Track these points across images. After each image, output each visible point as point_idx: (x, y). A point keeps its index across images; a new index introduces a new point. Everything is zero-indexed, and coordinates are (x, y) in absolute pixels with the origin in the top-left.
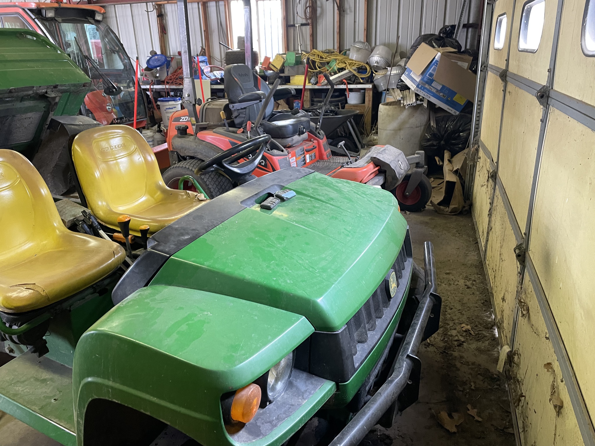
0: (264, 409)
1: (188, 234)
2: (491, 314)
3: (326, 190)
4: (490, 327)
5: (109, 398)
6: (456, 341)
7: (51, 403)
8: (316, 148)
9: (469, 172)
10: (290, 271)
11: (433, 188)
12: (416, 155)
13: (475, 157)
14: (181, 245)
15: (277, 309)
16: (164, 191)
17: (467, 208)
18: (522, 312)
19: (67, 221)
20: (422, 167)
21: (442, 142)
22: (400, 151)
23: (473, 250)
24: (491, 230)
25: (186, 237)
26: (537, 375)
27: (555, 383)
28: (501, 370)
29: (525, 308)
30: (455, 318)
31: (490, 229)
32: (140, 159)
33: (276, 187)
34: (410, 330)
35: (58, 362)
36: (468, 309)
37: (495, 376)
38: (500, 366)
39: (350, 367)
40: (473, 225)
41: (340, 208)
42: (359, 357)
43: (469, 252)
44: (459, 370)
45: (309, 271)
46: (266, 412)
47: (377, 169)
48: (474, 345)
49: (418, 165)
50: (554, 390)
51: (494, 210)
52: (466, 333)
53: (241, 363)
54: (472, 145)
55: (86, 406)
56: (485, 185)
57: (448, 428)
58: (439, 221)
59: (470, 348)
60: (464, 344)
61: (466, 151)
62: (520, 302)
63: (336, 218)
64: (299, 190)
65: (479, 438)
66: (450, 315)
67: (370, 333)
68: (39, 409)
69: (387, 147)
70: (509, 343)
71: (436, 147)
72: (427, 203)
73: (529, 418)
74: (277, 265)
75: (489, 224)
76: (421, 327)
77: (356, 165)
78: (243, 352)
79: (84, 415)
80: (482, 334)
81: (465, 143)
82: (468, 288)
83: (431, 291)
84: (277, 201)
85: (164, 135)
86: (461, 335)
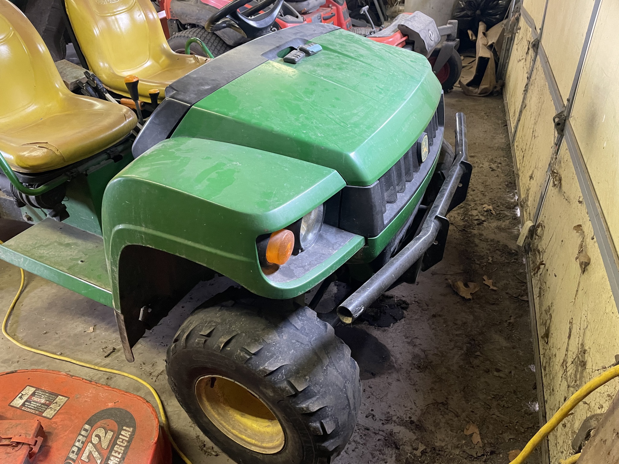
0: (296, 256)
1: (208, 84)
2: (514, 195)
3: (354, 47)
4: (512, 207)
5: (143, 243)
6: (477, 220)
7: (78, 264)
8: (334, 15)
9: (505, 46)
10: (320, 125)
11: (464, 67)
12: (448, 26)
13: (514, 28)
14: (202, 94)
15: (308, 163)
16: (169, 56)
17: (498, 88)
18: (554, 182)
19: (69, 83)
20: (454, 40)
21: (478, 12)
22: (431, 19)
23: (501, 133)
24: (525, 108)
25: (207, 87)
26: (562, 241)
27: (584, 243)
28: (521, 244)
29: (557, 178)
30: (476, 199)
31: (524, 106)
32: (141, 16)
33: (299, 41)
34: (438, 196)
35: (79, 228)
36: (491, 190)
37: (513, 251)
38: (521, 241)
39: (380, 223)
40: (504, 107)
41: (371, 66)
42: (388, 215)
43: (497, 134)
44: (477, 246)
45: (341, 125)
46: (298, 258)
47: (404, 39)
48: (495, 224)
49: (449, 37)
50: (582, 249)
51: (532, 85)
52: (487, 213)
53: (275, 208)
54: (512, 14)
55: (120, 253)
56: (522, 59)
57: (463, 295)
58: (467, 103)
59: (490, 226)
60: (484, 223)
61: (505, 22)
62: (553, 172)
63: (367, 75)
64: (325, 45)
65: (493, 304)
66: (472, 196)
67: (399, 195)
68: (68, 269)
69: (417, 14)
70: (532, 218)
71: (469, 18)
72: (455, 83)
73: (547, 283)
74: (307, 118)
75: (523, 102)
76: (451, 193)
77: (381, 34)
78: (276, 199)
79: (118, 262)
80: (504, 213)
81: (504, 13)
82: (493, 170)
83: (462, 160)
84: (302, 54)
85: (158, 4)
86: (482, 215)
